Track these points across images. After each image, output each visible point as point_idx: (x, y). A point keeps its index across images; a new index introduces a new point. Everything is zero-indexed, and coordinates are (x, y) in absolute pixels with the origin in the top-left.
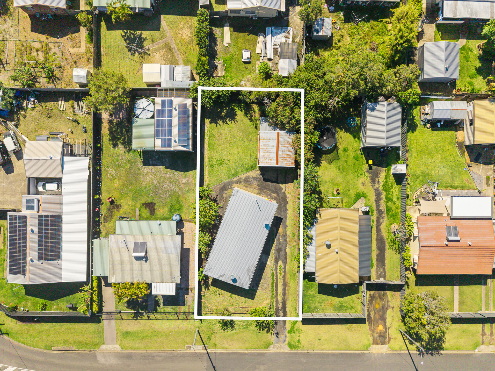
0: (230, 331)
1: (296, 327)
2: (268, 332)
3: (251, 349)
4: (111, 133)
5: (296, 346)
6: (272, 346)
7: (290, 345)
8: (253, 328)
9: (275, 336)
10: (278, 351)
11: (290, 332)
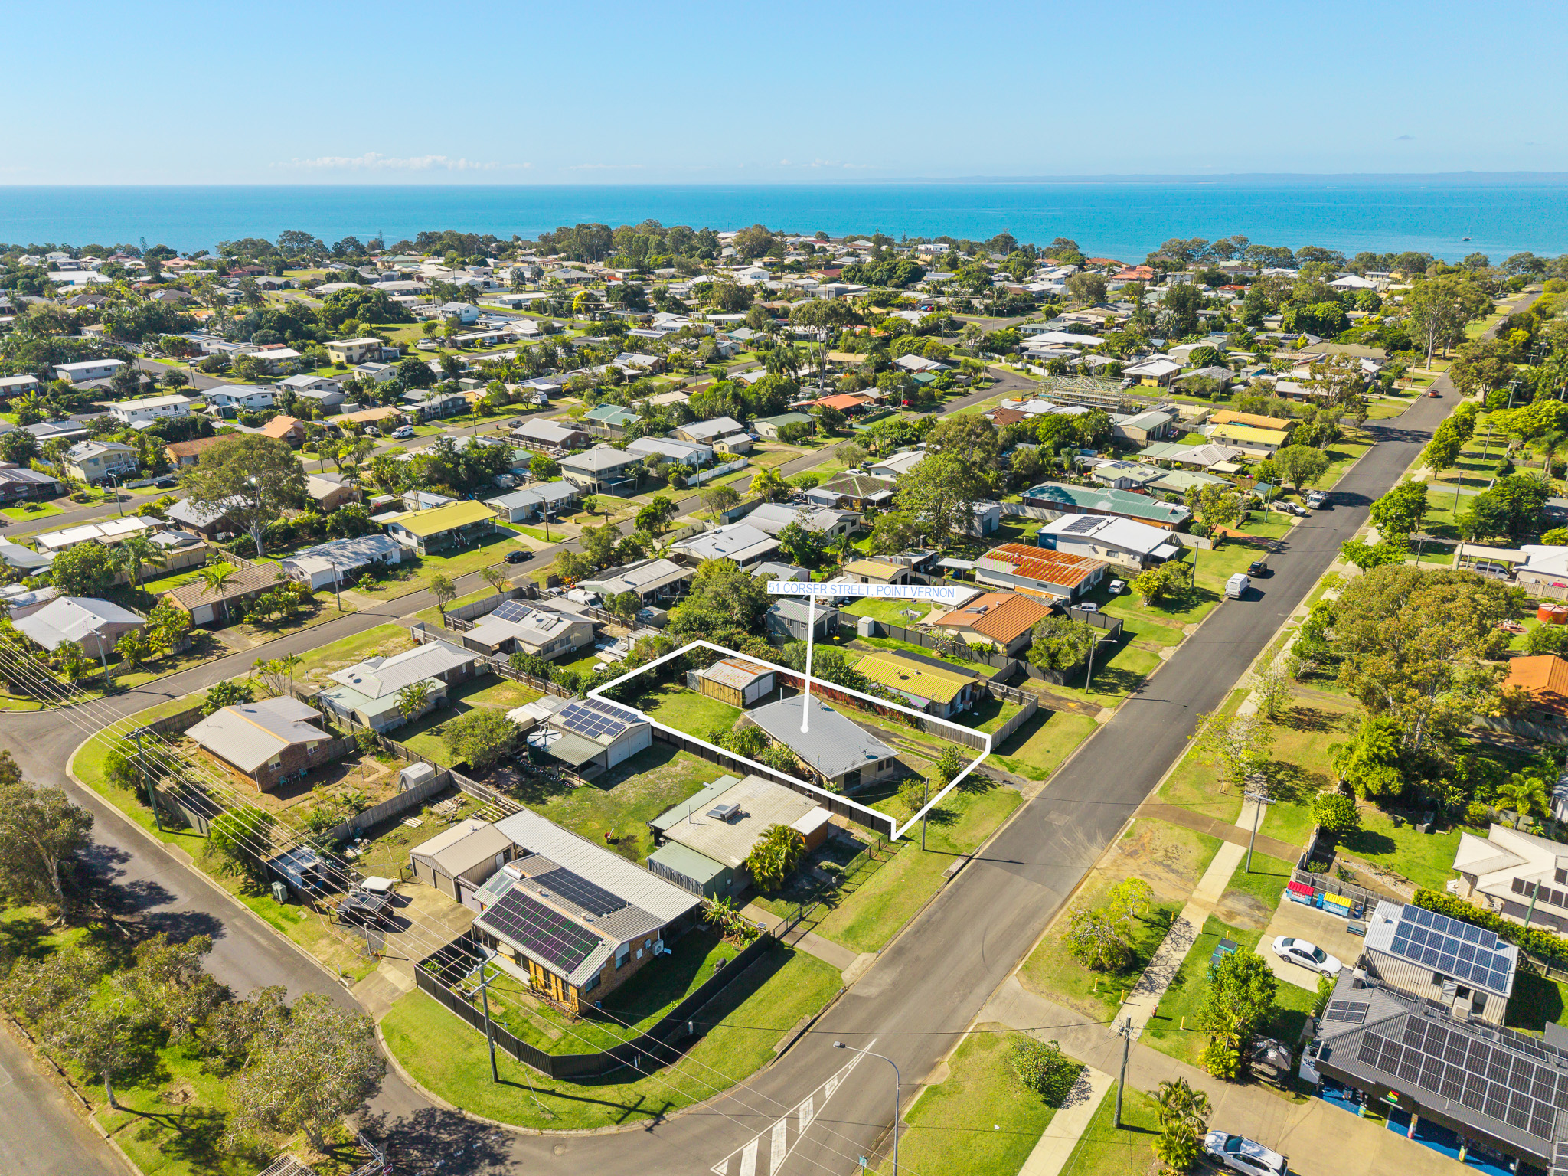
0: (959, 821)
1: (1008, 763)
2: (994, 788)
5: (1042, 774)
7: (1035, 778)
8: (973, 797)
9: (1008, 785)
10: (1036, 792)
11: (1012, 770)
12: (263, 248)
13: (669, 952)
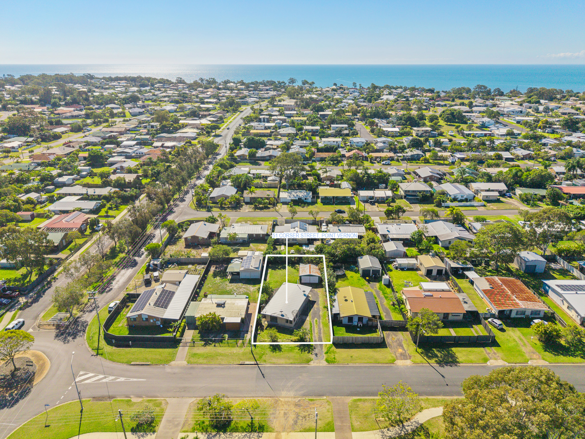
0: (278, 353)
1: (331, 350)
2: (308, 353)
3: (295, 364)
4: (214, 273)
5: (333, 361)
6: (312, 362)
7: (327, 361)
8: (297, 350)
9: (314, 356)
10: (318, 365)
11: (327, 353)
12: (468, 91)
13: (161, 326)
